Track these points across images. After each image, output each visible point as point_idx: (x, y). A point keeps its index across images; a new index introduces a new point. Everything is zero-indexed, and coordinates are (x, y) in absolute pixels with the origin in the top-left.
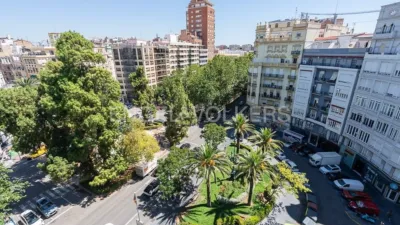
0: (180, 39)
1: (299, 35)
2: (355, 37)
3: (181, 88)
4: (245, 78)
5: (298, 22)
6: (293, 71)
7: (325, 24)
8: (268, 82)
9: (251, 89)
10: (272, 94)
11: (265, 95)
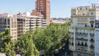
0: (32, 14)
1: (92, 13)
3: (31, 41)
4: (67, 35)
5: (91, 8)
6: (92, 31)
8: (80, 37)
9: (71, 41)
10: (82, 43)
11: (79, 44)
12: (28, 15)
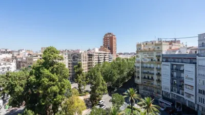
1: (158, 48)
2: (188, 48)
3: (100, 73)
4: (133, 69)
5: (157, 42)
6: (159, 65)
7: (171, 43)
8: (146, 71)
9: (136, 74)
10: (148, 77)
11: (145, 78)
12: (97, 50)
